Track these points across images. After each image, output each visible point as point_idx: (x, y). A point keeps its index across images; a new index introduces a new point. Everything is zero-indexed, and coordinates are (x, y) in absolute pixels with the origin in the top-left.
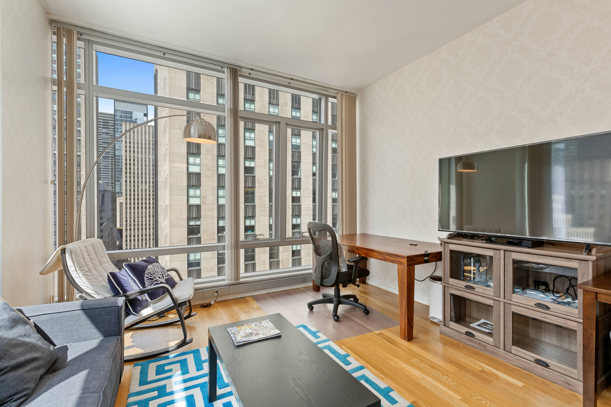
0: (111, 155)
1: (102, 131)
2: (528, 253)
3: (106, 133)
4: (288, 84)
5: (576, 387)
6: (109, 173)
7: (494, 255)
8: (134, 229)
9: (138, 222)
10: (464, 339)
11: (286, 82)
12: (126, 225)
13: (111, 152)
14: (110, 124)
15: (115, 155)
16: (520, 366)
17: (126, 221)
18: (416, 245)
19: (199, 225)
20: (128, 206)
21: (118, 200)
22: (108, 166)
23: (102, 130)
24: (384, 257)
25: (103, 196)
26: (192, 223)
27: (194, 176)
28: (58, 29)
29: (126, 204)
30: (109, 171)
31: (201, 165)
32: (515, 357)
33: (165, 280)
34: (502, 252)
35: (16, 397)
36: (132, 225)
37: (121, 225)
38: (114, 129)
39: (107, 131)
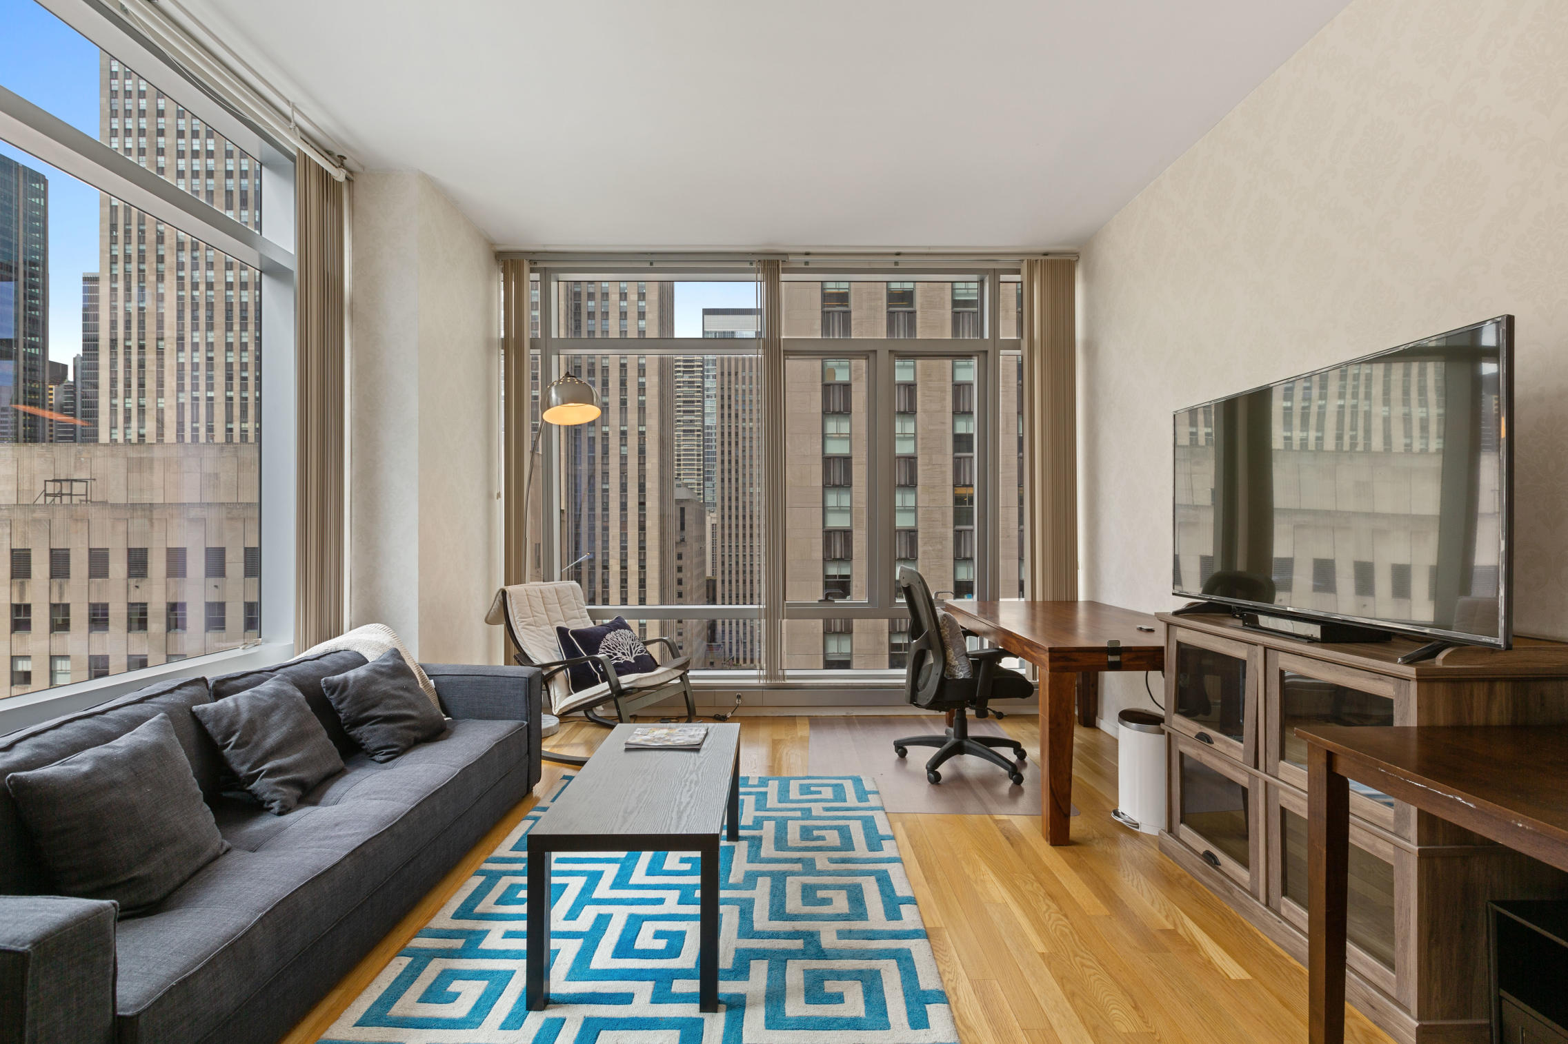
0: (696, 426)
1: (682, 379)
2: (1301, 655)
3: (690, 382)
4: (893, 266)
5: (1386, 1016)
6: (693, 465)
7: (1248, 656)
8: (737, 581)
9: (744, 565)
10: (1196, 868)
11: (888, 263)
12: (723, 572)
13: (697, 421)
14: (696, 364)
15: (703, 426)
16: (1287, 946)
17: (723, 563)
18: (1150, 631)
19: (848, 577)
20: (727, 531)
21: (708, 518)
22: (693, 450)
23: (682, 377)
24: (1023, 649)
25: (682, 510)
26: (833, 570)
27: (837, 465)
28: (505, 264)
29: (723, 527)
30: (693, 460)
31: (853, 436)
32: (1280, 922)
33: (634, 659)
34: (1260, 650)
35: (385, 751)
36: (734, 572)
37: (714, 572)
38: (702, 372)
39: (690, 377)
